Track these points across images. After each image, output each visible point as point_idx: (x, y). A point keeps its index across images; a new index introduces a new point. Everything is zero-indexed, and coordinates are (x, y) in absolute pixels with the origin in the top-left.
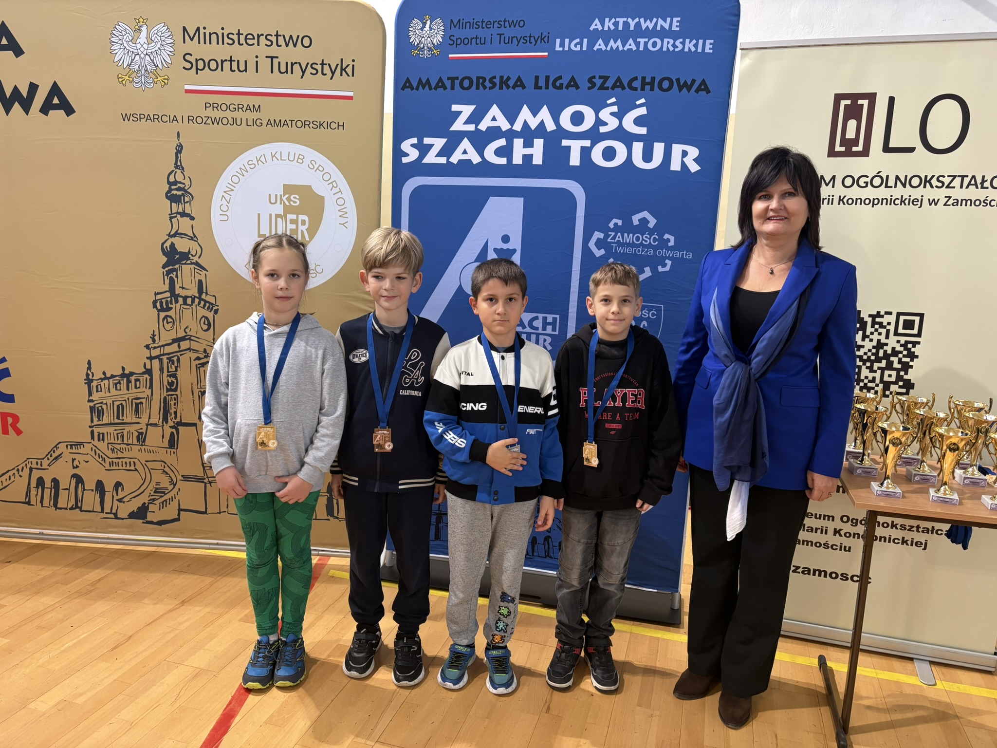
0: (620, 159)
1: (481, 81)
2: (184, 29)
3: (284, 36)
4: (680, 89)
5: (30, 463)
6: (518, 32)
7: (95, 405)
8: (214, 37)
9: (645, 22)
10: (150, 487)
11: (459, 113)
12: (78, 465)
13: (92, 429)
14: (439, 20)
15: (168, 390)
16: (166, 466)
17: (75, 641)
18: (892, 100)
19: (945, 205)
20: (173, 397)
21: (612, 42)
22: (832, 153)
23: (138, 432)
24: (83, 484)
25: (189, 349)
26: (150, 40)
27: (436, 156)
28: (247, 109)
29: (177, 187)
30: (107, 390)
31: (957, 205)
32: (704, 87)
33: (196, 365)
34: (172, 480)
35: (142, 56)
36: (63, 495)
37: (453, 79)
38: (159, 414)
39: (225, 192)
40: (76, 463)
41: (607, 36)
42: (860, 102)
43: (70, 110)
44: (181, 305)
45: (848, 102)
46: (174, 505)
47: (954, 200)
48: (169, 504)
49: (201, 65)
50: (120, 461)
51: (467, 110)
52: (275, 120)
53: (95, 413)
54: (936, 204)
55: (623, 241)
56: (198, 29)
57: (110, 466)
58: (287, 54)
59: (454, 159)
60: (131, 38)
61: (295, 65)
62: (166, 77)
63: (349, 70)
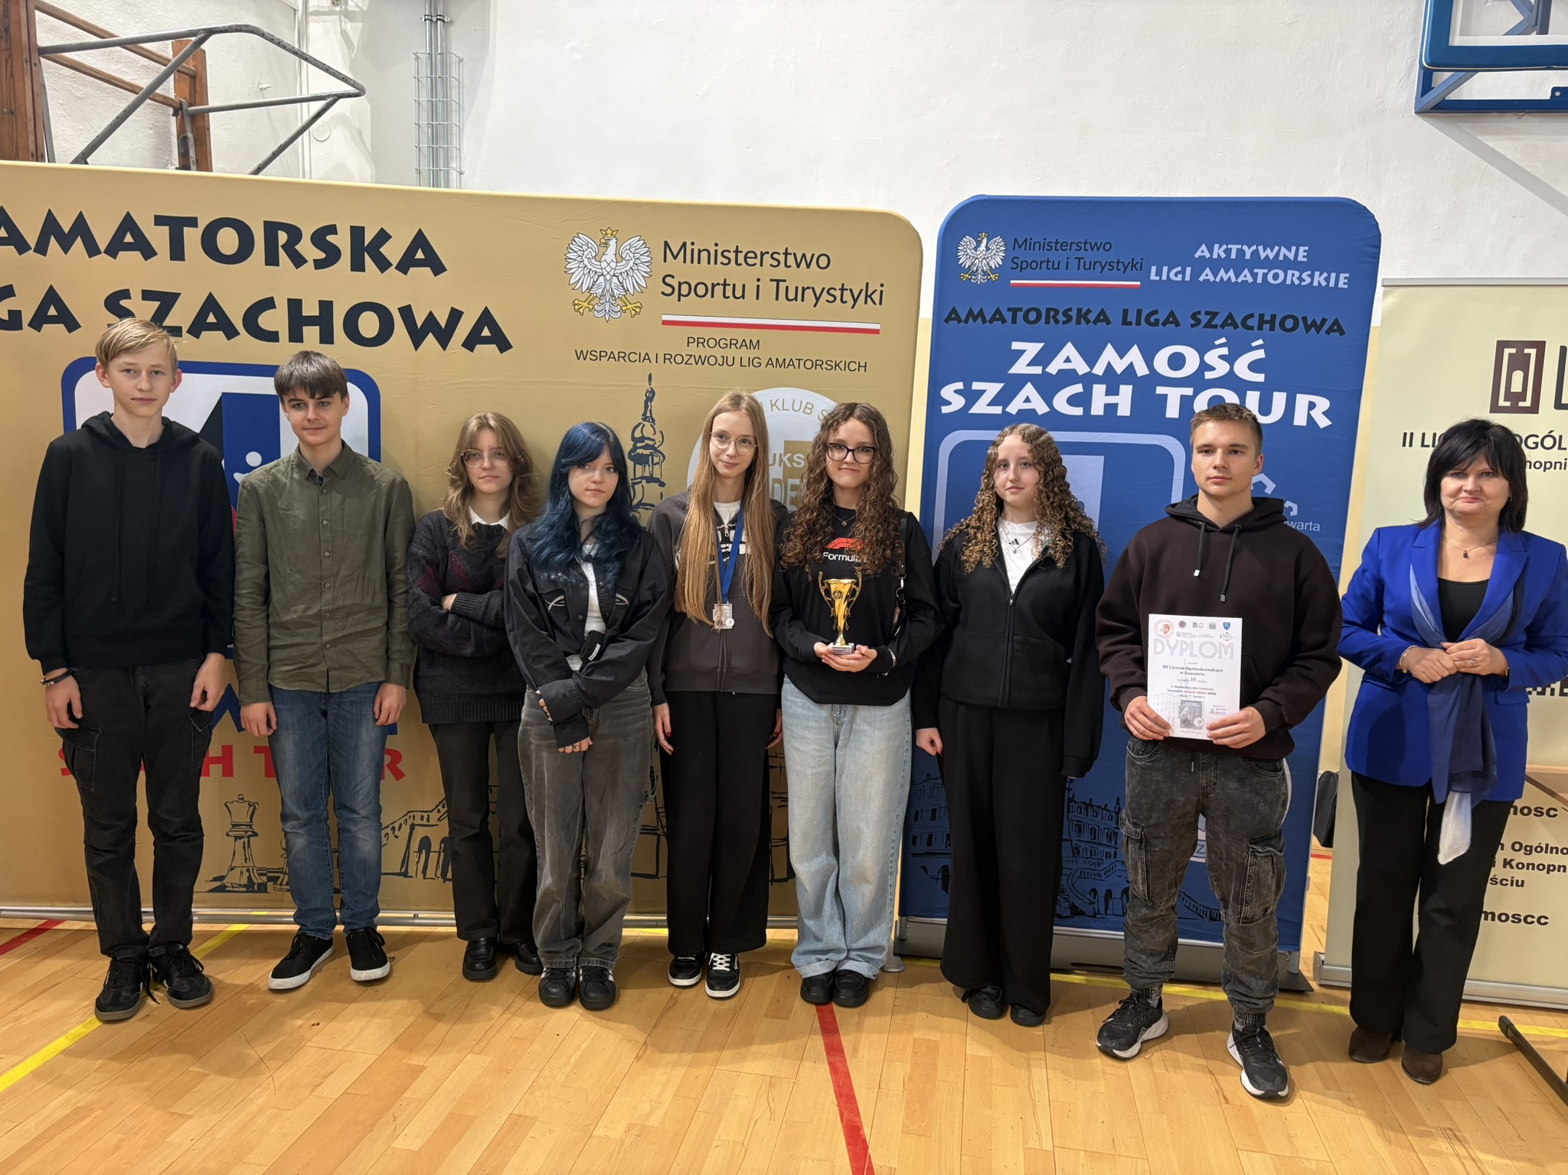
1: (1052, 313)
2: (666, 244)
3: (795, 254)
4: (1308, 328)
5: (412, 818)
6: (1102, 256)
8: (704, 255)
9: (1264, 251)
11: (1022, 352)
14: (998, 239)
17: (579, 1053)
21: (1222, 272)
22: (1494, 408)
26: (619, 257)
27: (988, 406)
28: (741, 345)
29: (643, 443)
32: (1337, 328)
35: (608, 277)
37: (1014, 311)
41: (1216, 265)
42: (1527, 351)
43: (504, 345)
45: (1513, 351)
49: (685, 289)
51: (1032, 349)
52: (777, 359)
56: (684, 245)
58: (795, 277)
59: (1013, 409)
60: (594, 254)
61: (807, 291)
62: (638, 305)
63: (876, 297)
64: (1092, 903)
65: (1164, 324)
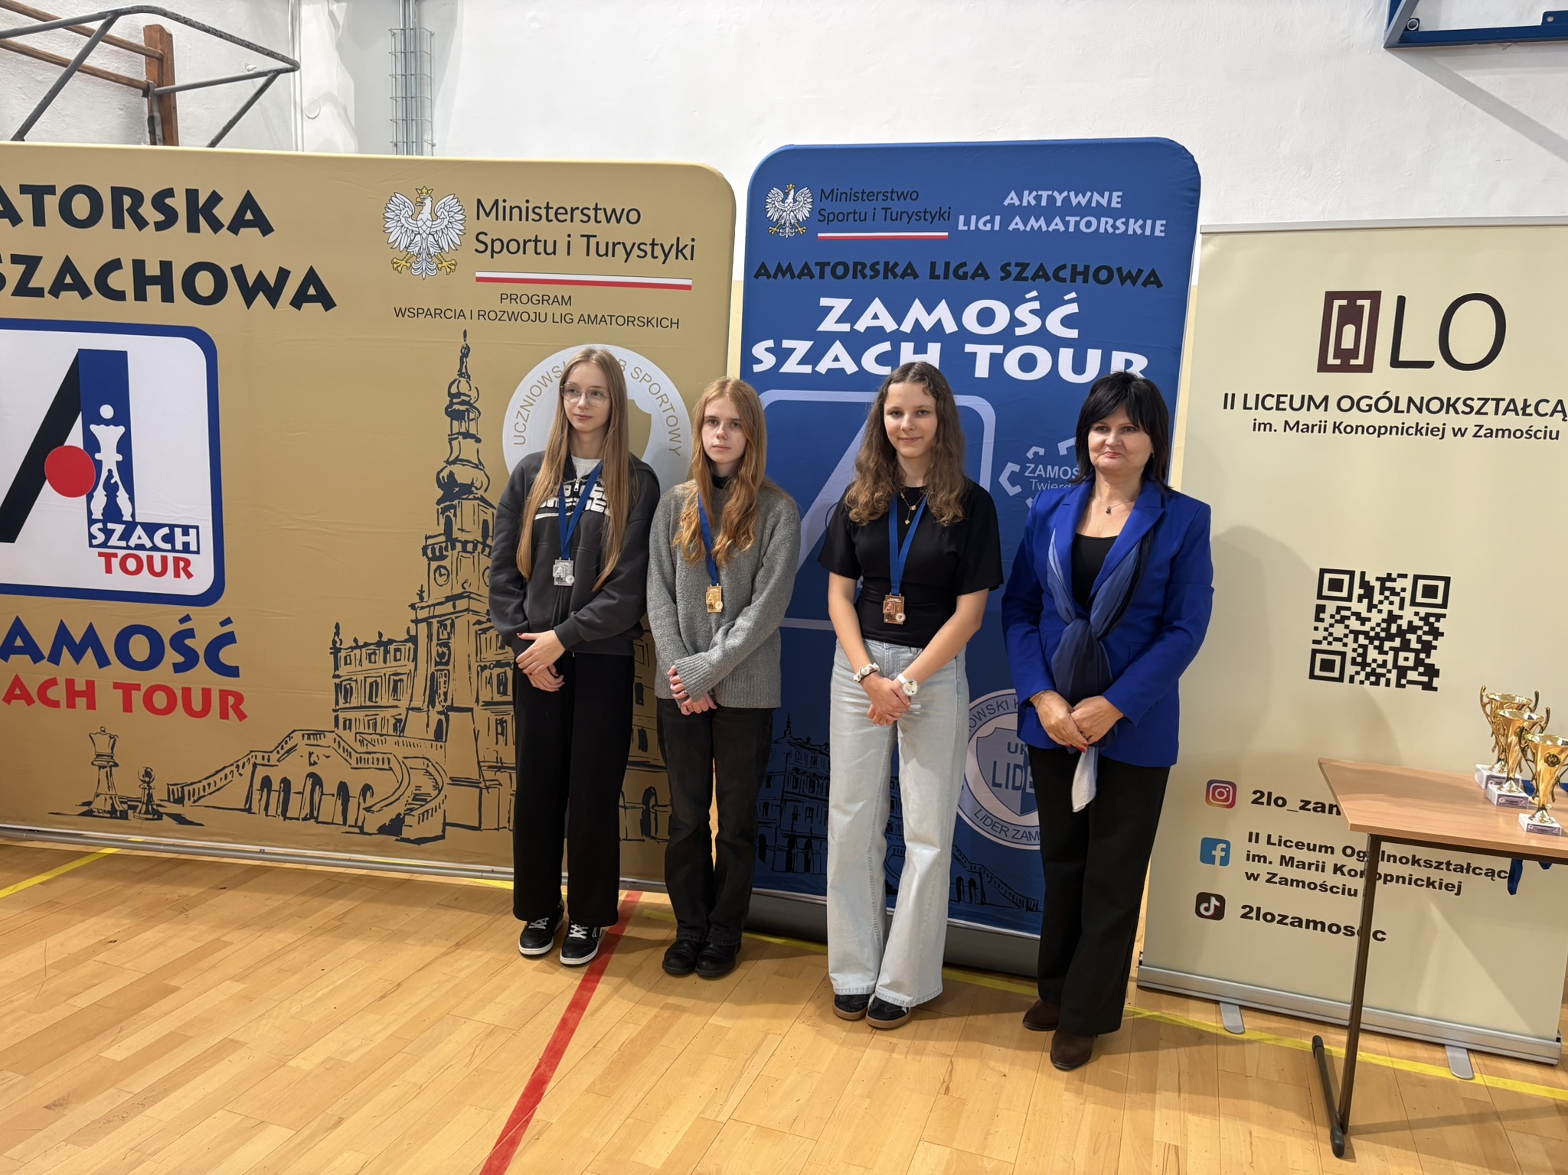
0: (1042, 369)
1: (859, 267)
2: (479, 202)
3: (605, 209)
4: (1123, 280)
5: (254, 757)
6: (908, 206)
7: (341, 682)
8: (516, 212)
9: (1076, 196)
10: (408, 793)
11: (830, 309)
12: (317, 761)
13: (336, 714)
14: (805, 190)
15: (437, 664)
16: (430, 764)
17: (330, 987)
18: (1401, 301)
19: (1475, 436)
20: (443, 673)
21: (1032, 221)
22: (1323, 367)
23: (395, 719)
24: (321, 786)
25: (468, 610)
26: (434, 216)
27: (798, 364)
28: (553, 301)
29: (460, 400)
30: (358, 662)
31: (1491, 436)
32: (1153, 279)
33: (476, 631)
34: (437, 783)
35: (424, 235)
36: (295, 800)
37: (822, 266)
38: (424, 695)
39: (521, 407)
40: (314, 758)
41: (1026, 213)
42: (1359, 302)
43: (328, 303)
44: (459, 552)
45: (1344, 302)
46: (438, 818)
47: (1486, 430)
48: (432, 816)
49: (497, 246)
50: (370, 756)
51: (840, 305)
52: (589, 315)
53: (341, 693)
54: (1462, 435)
55: (1046, 475)
56: (496, 202)
57: (357, 763)
58: (607, 232)
59: (823, 367)
60: (410, 213)
61: (618, 245)
62: (453, 262)
63: (687, 252)
65: (973, 277)
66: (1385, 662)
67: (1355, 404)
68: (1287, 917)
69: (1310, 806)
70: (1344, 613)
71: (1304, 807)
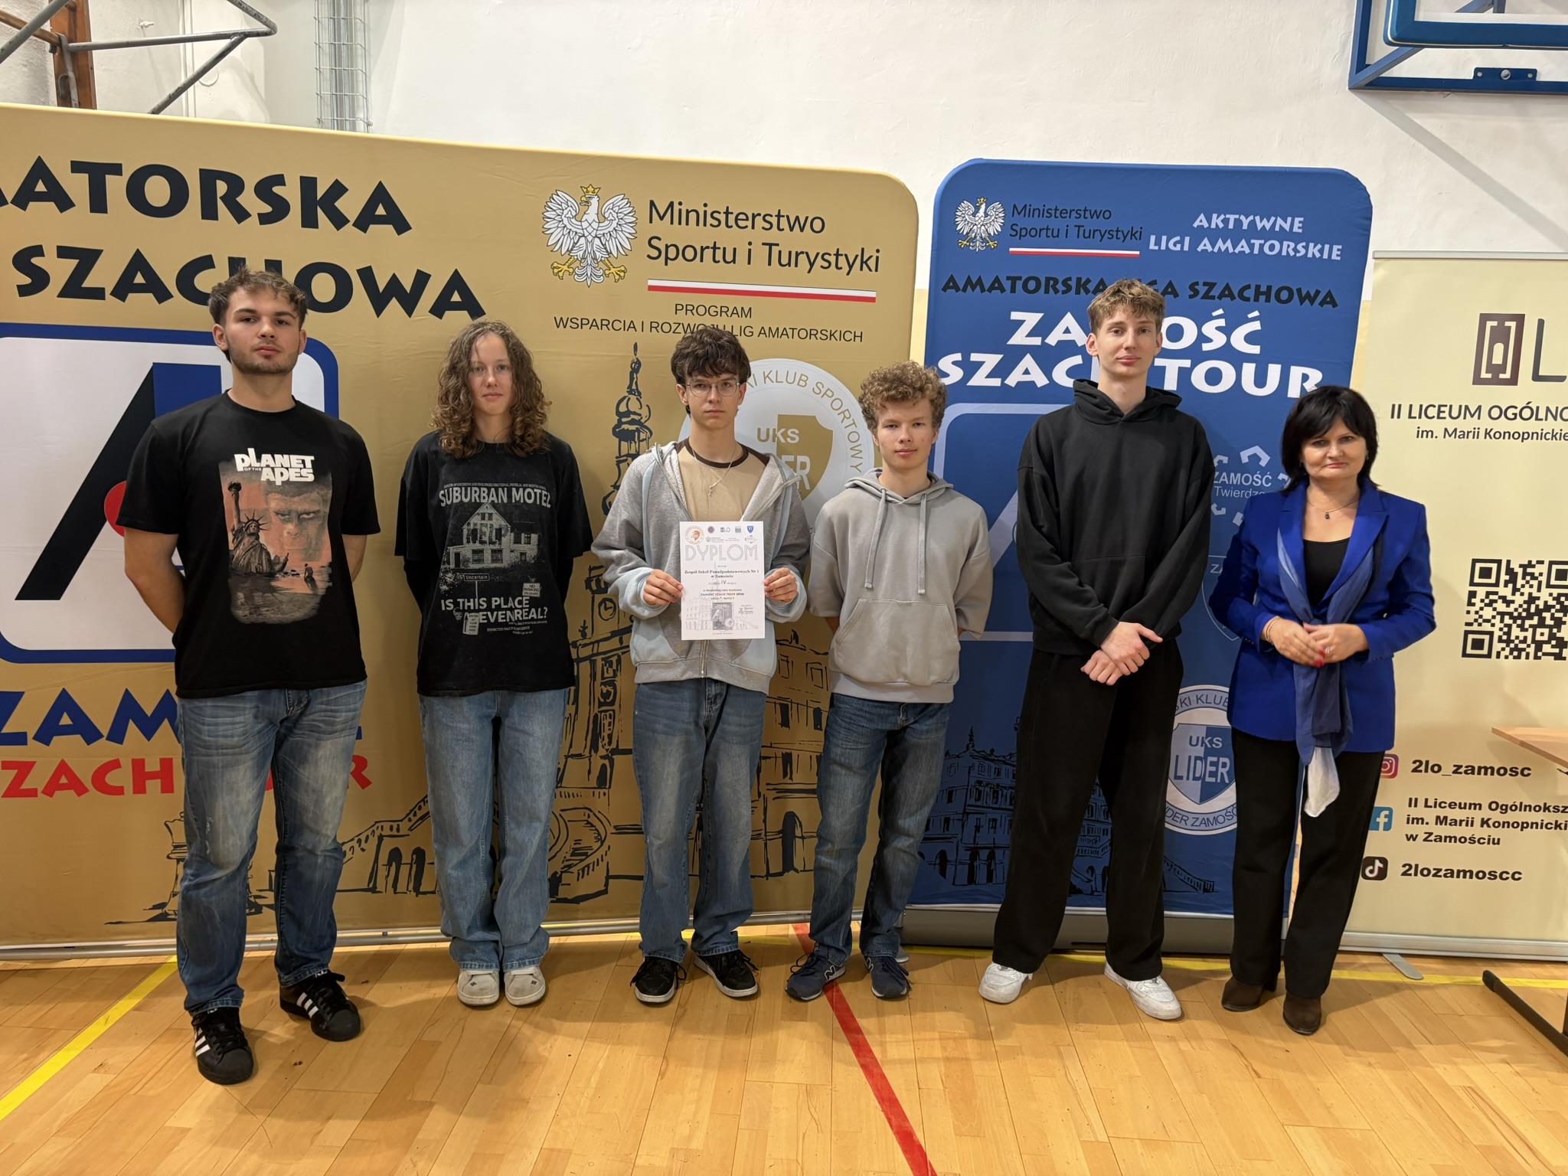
0: (1227, 383)
1: (1052, 282)
2: (652, 204)
3: (788, 217)
4: (1302, 301)
5: (380, 828)
6: (1102, 224)
8: (693, 215)
9: (1261, 221)
10: (566, 848)
11: (1021, 323)
14: (997, 205)
15: (601, 704)
16: (591, 814)
17: (597, 1073)
18: (1541, 323)
20: (608, 714)
21: (1220, 242)
22: (1478, 380)
26: (601, 217)
27: (986, 378)
28: (733, 313)
29: (629, 419)
34: (599, 834)
35: (590, 238)
37: (1013, 280)
38: (586, 739)
41: (1214, 235)
42: (1507, 324)
43: (476, 311)
45: (1495, 323)
46: (600, 872)
48: (593, 870)
49: (672, 253)
51: (1032, 319)
52: (769, 327)
55: (1229, 481)
56: (671, 205)
58: (790, 241)
59: (1012, 380)
60: (574, 214)
61: (801, 255)
62: (623, 268)
63: (872, 263)
64: (1090, 881)
66: (1525, 638)
67: (1503, 413)
68: (1440, 870)
69: (1461, 770)
70: (1492, 597)
71: (1457, 770)
